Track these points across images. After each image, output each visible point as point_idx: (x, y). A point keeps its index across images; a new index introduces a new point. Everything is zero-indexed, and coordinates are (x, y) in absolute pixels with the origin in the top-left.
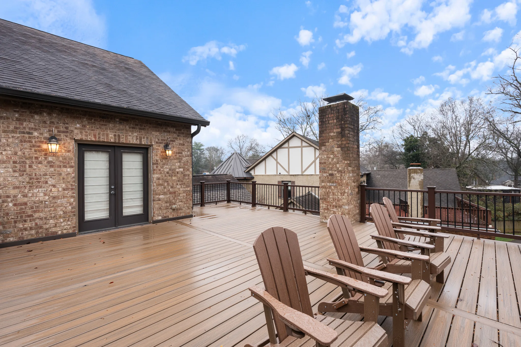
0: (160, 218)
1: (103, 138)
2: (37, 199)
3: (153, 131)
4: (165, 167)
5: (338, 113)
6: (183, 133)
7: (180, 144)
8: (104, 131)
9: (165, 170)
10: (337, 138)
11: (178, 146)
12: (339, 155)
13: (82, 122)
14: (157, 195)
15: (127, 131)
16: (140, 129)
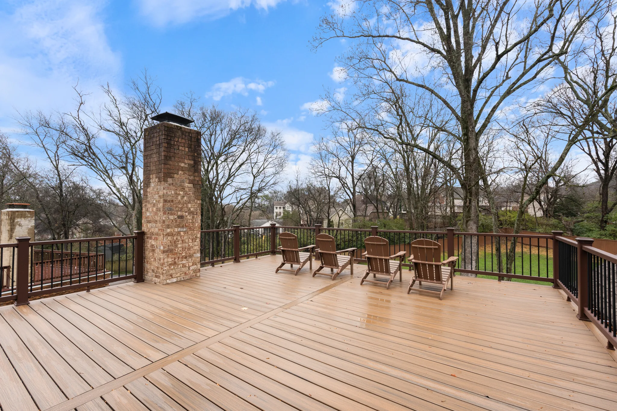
5: (191, 141)
10: (189, 171)
12: (191, 193)
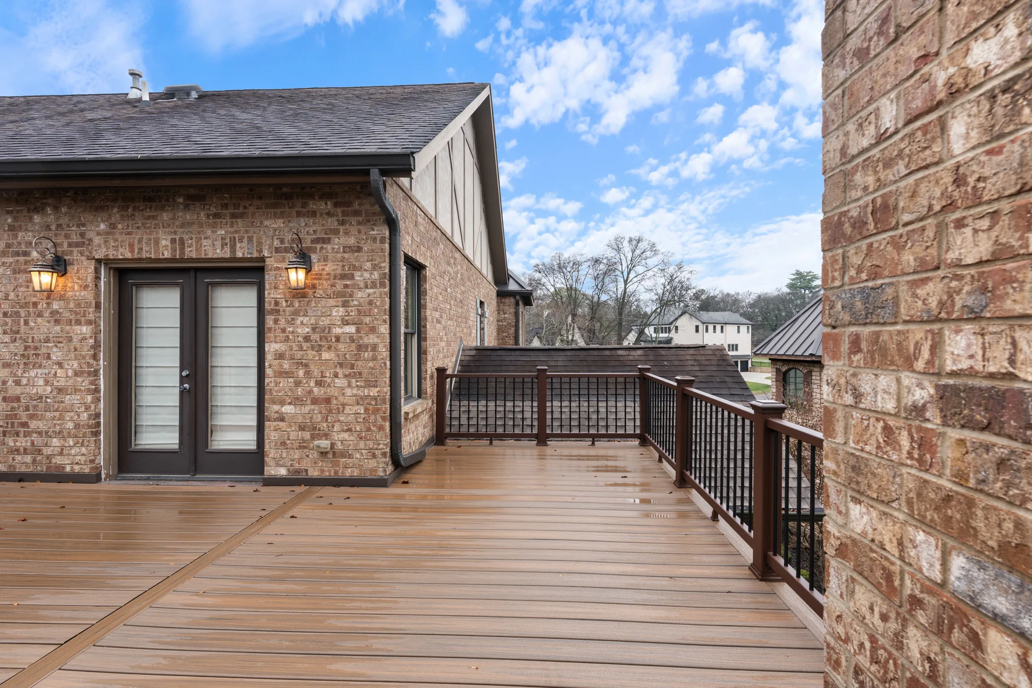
0: (283, 472)
3: (267, 218)
4: (298, 322)
6: (357, 213)
7: (347, 249)
11: (339, 255)
13: (110, 217)
14: (274, 403)
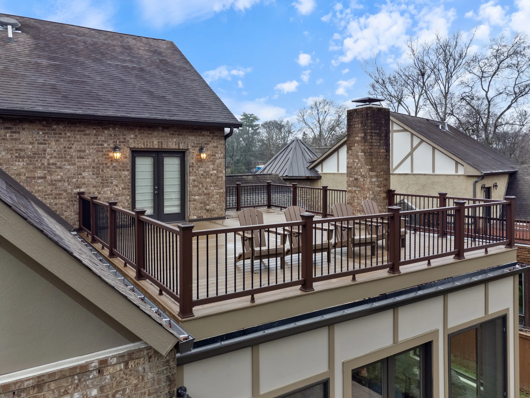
0: (195, 217)
1: (150, 146)
2: (107, 196)
3: (189, 136)
4: (200, 170)
5: (362, 118)
6: (216, 136)
7: (214, 147)
8: (150, 139)
9: (200, 172)
10: (361, 142)
11: (212, 149)
12: (363, 160)
13: (135, 133)
14: (192, 196)
15: (167, 137)
16: (178, 135)
